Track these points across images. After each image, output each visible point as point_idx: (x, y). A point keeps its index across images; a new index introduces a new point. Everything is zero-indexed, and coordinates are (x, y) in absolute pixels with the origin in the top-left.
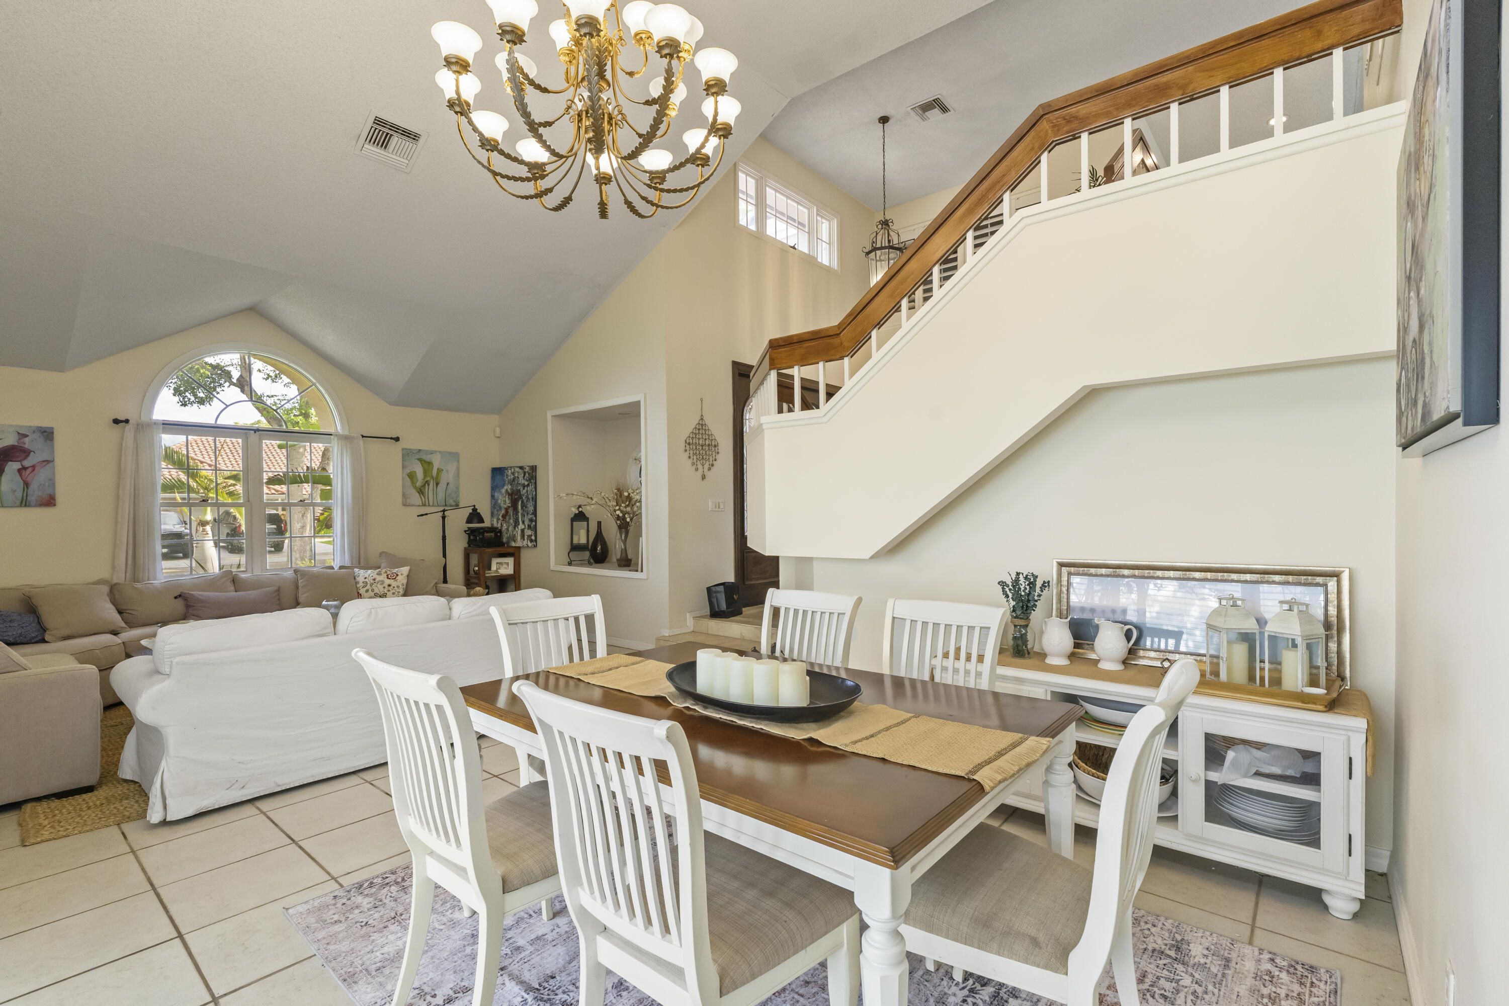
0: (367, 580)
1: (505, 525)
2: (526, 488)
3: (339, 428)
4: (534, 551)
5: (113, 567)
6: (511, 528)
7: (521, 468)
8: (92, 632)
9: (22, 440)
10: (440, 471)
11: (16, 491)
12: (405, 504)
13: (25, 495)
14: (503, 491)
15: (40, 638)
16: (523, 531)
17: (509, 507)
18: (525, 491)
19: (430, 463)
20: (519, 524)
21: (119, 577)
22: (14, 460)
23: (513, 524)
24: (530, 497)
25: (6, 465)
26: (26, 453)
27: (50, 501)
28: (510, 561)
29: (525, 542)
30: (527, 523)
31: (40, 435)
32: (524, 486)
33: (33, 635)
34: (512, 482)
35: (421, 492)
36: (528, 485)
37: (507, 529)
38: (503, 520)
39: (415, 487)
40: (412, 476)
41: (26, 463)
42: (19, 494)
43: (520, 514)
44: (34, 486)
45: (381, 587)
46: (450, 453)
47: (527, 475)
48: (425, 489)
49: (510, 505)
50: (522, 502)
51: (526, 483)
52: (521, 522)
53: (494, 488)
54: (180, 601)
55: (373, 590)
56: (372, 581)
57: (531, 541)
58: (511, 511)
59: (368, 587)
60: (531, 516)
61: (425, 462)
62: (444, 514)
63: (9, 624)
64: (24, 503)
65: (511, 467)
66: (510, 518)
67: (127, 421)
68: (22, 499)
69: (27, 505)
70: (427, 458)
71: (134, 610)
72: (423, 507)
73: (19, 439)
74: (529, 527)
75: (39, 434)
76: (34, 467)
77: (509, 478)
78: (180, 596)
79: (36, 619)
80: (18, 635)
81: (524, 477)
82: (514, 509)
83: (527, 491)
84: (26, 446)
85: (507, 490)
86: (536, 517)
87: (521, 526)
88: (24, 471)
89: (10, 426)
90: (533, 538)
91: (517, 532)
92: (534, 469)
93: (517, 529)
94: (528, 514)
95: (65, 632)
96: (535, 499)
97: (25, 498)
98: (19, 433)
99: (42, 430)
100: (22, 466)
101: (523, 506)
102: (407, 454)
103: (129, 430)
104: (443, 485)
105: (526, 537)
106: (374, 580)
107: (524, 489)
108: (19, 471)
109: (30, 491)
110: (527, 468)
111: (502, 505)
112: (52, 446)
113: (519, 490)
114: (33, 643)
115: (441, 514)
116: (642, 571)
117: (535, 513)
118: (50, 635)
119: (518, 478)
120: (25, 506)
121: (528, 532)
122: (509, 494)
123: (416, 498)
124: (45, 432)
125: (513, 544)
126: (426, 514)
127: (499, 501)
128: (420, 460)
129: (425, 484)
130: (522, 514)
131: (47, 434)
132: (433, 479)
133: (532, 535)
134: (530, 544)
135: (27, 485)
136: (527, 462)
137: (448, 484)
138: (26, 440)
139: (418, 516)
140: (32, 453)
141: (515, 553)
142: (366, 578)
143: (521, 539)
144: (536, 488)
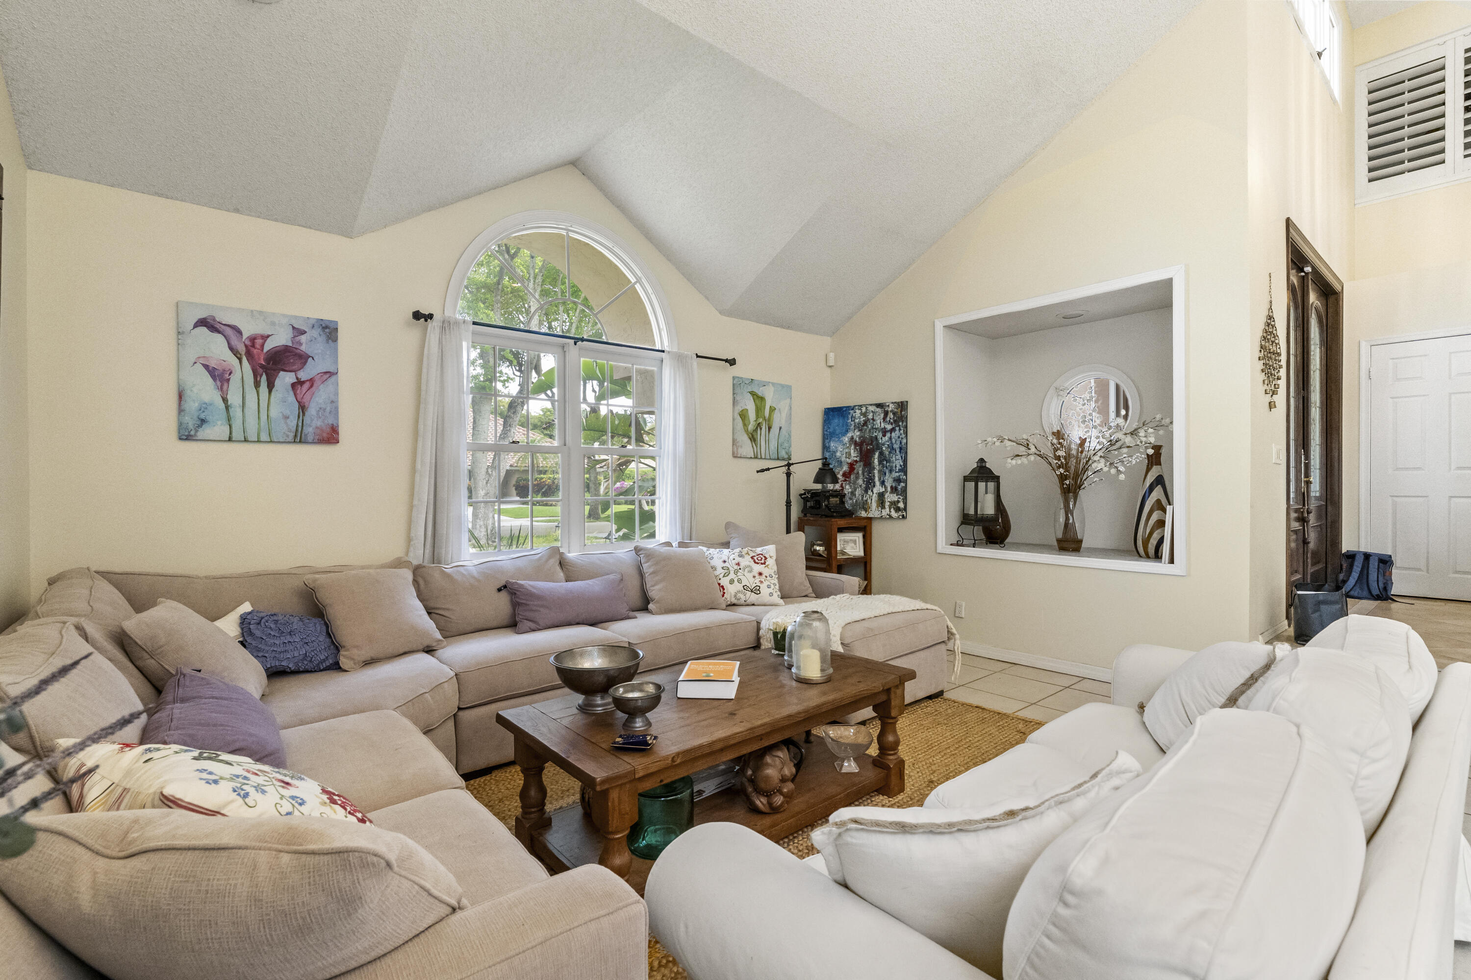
0: (726, 564)
1: (847, 487)
2: (888, 435)
3: (666, 343)
4: (902, 523)
5: (409, 540)
6: (858, 492)
7: (879, 406)
8: (401, 651)
9: (297, 339)
10: (772, 409)
11: (288, 418)
12: (735, 456)
13: (300, 424)
14: (846, 439)
15: (331, 662)
16: (881, 496)
17: (856, 461)
18: (887, 438)
19: (762, 399)
20: (874, 486)
21: (418, 556)
22: (287, 369)
23: (864, 486)
24: (896, 446)
25: (277, 376)
26: (303, 358)
27: (330, 436)
28: (858, 537)
29: (885, 512)
30: (889, 483)
31: (321, 333)
32: (885, 431)
33: (323, 657)
34: (861, 427)
35: (753, 439)
36: (893, 430)
37: (853, 493)
38: (845, 480)
39: (747, 431)
40: (743, 415)
41: (303, 375)
42: (293, 423)
43: (876, 472)
44: (312, 411)
45: (749, 576)
46: (783, 386)
47: (891, 415)
48: (757, 435)
49: (858, 459)
50: (881, 454)
51: (889, 427)
52: (877, 483)
53: (828, 436)
54: (504, 596)
55: (740, 581)
56: (736, 567)
57: (898, 509)
58: (859, 468)
59: (732, 576)
60: (897, 474)
61: (758, 397)
62: (789, 469)
63: (289, 638)
64: (299, 438)
65: (861, 406)
66: (857, 478)
67: (431, 316)
68: (297, 430)
69: (303, 440)
70: (760, 391)
71: (448, 609)
72: (756, 460)
73: (295, 337)
74: (894, 490)
75: (319, 330)
76: (312, 381)
77: (857, 421)
78: (505, 587)
79: (324, 628)
80: (301, 657)
81: (884, 419)
82: (865, 465)
83: (890, 438)
84: (303, 348)
85: (852, 438)
86: (906, 474)
87: (878, 489)
88: (299, 386)
89: (284, 316)
90: (901, 505)
91: (871, 497)
92: (902, 406)
93: (870, 492)
94: (891, 471)
95: (366, 653)
96: (904, 450)
97: (300, 429)
98: (294, 328)
99: (324, 325)
100: (297, 378)
101: (883, 459)
102: (738, 384)
103: (433, 326)
104: (775, 430)
105: (887, 504)
106: (738, 564)
107: (884, 436)
108: (293, 386)
109: (307, 420)
110: (891, 405)
111: (843, 459)
112: (336, 350)
113: (876, 437)
114: (321, 671)
115: (785, 469)
116: (1172, 561)
117: (904, 469)
118: (344, 656)
119: (873, 419)
120: (300, 442)
121: (890, 497)
122: (856, 444)
123: (747, 448)
124: (327, 327)
125: (863, 514)
126: (768, 469)
127: (838, 454)
128: (753, 394)
129: (757, 428)
130: (880, 471)
131: (329, 331)
132: (766, 420)
133: (898, 502)
134: (894, 514)
135: (303, 408)
136: (890, 397)
137: (780, 428)
138: (303, 338)
139: (758, 472)
140: (310, 359)
141: (864, 528)
142: (725, 562)
143: (878, 507)
144: (906, 433)
